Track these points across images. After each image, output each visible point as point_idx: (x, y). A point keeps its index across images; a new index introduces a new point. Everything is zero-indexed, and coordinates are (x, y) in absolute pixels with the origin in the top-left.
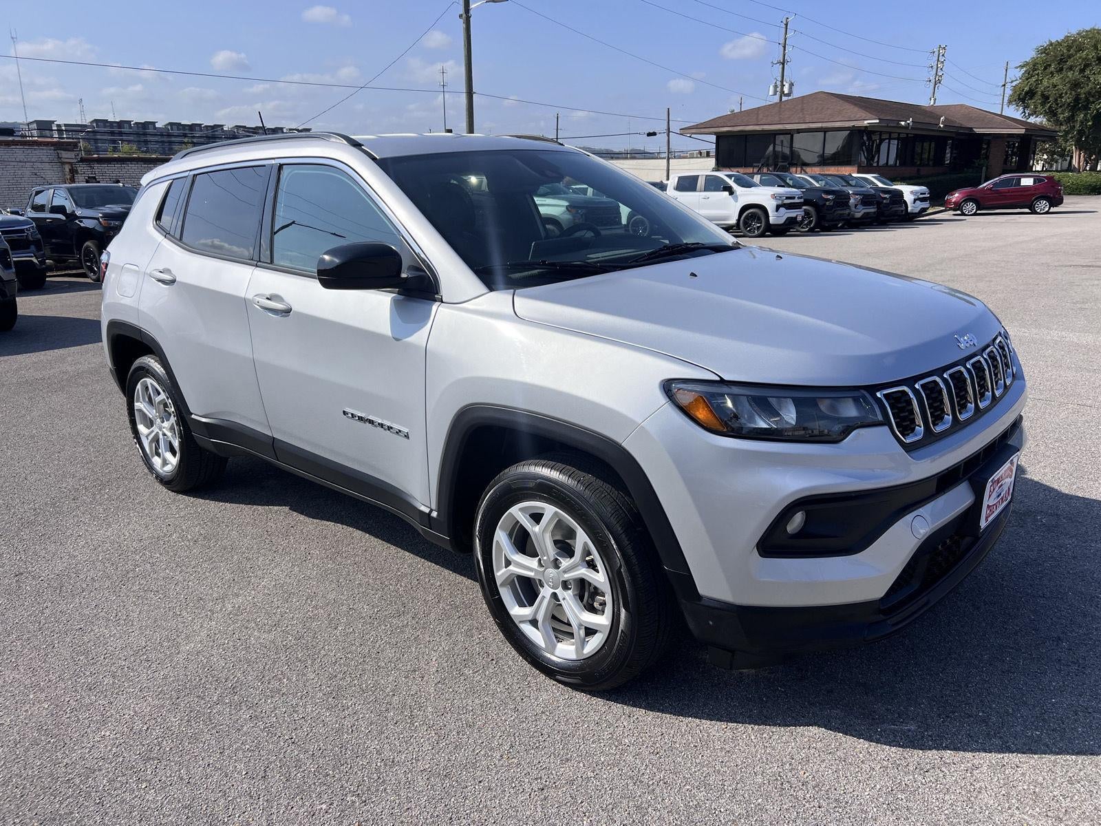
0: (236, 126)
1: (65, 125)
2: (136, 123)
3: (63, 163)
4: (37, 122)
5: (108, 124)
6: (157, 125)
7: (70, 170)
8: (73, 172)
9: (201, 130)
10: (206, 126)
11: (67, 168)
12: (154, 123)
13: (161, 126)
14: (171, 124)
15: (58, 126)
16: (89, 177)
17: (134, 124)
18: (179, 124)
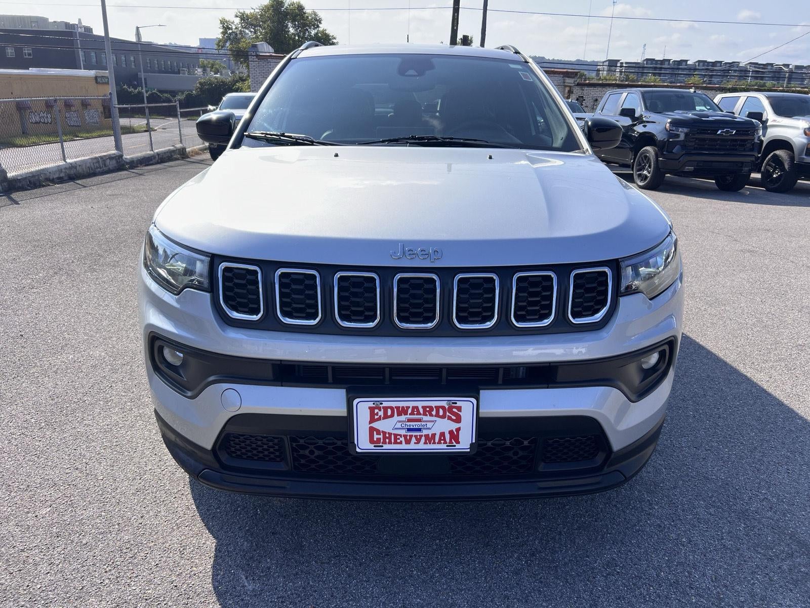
0: (751, 63)
1: (626, 63)
2: (674, 61)
3: (565, 86)
4: (609, 61)
5: (654, 62)
6: (689, 63)
7: (568, 91)
8: (570, 92)
9: (721, 66)
10: (726, 63)
11: (567, 89)
12: (686, 61)
13: (691, 63)
14: (699, 62)
15: (622, 63)
16: (579, 97)
17: (672, 62)
18: (705, 61)
